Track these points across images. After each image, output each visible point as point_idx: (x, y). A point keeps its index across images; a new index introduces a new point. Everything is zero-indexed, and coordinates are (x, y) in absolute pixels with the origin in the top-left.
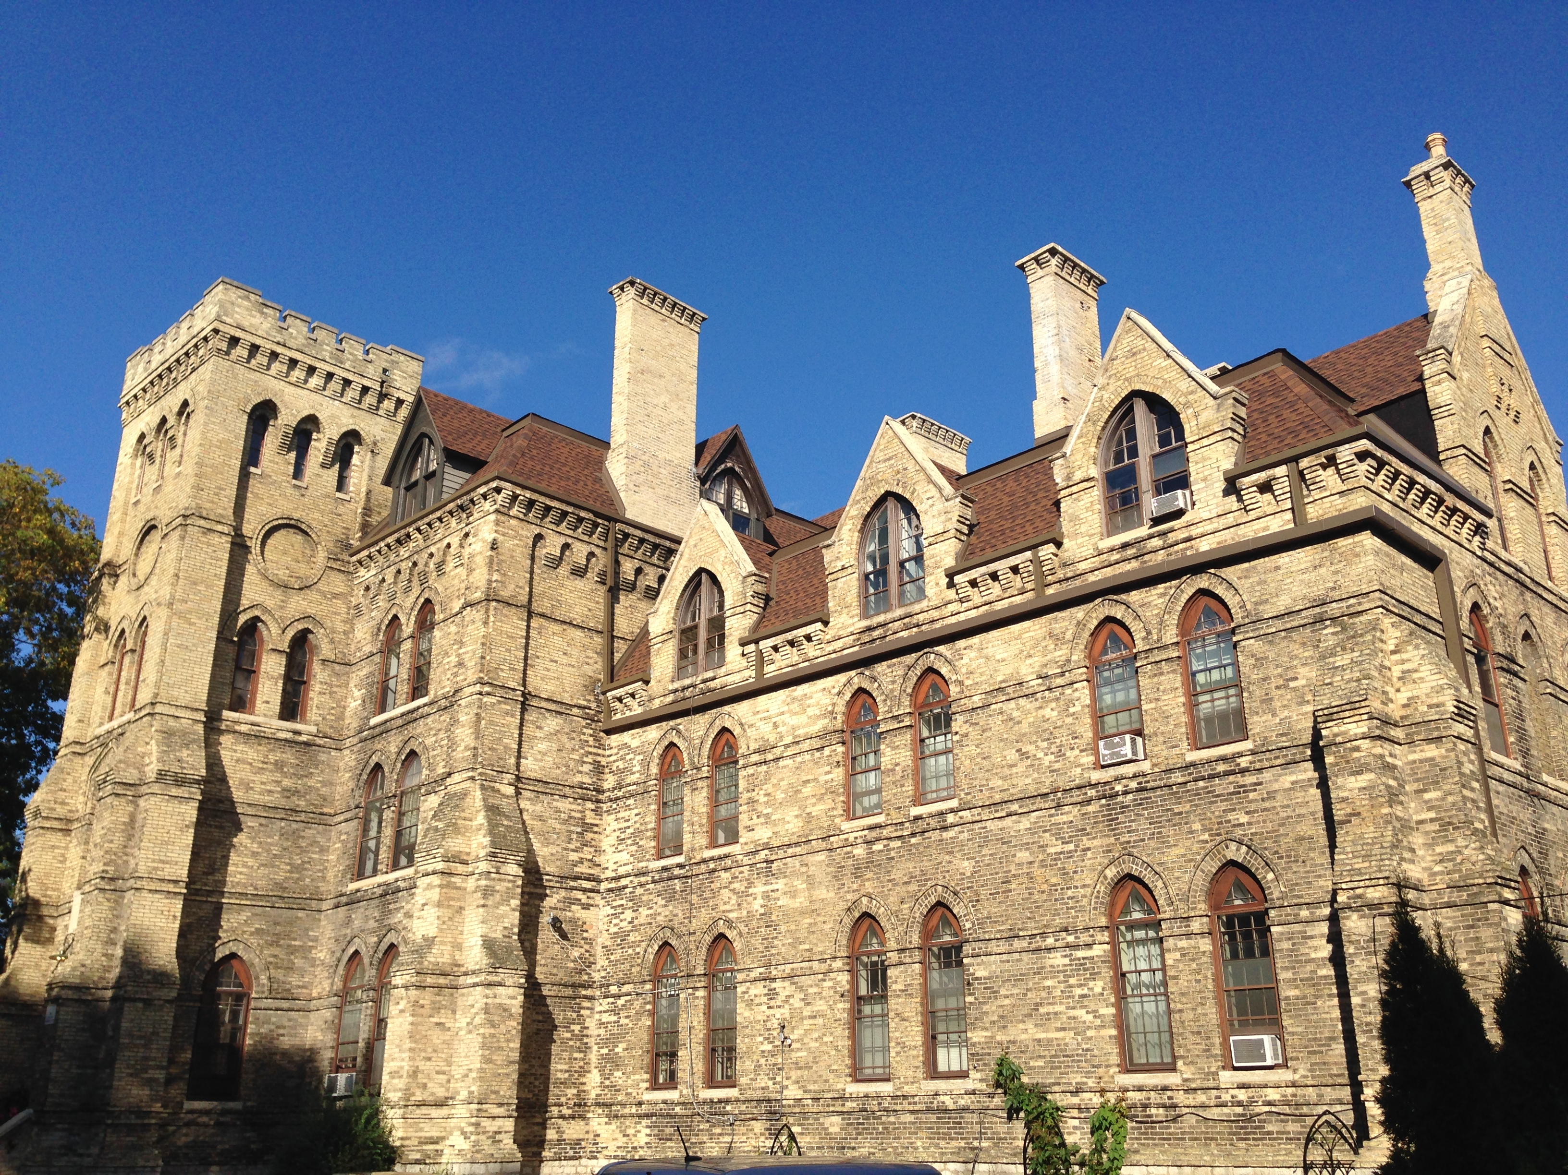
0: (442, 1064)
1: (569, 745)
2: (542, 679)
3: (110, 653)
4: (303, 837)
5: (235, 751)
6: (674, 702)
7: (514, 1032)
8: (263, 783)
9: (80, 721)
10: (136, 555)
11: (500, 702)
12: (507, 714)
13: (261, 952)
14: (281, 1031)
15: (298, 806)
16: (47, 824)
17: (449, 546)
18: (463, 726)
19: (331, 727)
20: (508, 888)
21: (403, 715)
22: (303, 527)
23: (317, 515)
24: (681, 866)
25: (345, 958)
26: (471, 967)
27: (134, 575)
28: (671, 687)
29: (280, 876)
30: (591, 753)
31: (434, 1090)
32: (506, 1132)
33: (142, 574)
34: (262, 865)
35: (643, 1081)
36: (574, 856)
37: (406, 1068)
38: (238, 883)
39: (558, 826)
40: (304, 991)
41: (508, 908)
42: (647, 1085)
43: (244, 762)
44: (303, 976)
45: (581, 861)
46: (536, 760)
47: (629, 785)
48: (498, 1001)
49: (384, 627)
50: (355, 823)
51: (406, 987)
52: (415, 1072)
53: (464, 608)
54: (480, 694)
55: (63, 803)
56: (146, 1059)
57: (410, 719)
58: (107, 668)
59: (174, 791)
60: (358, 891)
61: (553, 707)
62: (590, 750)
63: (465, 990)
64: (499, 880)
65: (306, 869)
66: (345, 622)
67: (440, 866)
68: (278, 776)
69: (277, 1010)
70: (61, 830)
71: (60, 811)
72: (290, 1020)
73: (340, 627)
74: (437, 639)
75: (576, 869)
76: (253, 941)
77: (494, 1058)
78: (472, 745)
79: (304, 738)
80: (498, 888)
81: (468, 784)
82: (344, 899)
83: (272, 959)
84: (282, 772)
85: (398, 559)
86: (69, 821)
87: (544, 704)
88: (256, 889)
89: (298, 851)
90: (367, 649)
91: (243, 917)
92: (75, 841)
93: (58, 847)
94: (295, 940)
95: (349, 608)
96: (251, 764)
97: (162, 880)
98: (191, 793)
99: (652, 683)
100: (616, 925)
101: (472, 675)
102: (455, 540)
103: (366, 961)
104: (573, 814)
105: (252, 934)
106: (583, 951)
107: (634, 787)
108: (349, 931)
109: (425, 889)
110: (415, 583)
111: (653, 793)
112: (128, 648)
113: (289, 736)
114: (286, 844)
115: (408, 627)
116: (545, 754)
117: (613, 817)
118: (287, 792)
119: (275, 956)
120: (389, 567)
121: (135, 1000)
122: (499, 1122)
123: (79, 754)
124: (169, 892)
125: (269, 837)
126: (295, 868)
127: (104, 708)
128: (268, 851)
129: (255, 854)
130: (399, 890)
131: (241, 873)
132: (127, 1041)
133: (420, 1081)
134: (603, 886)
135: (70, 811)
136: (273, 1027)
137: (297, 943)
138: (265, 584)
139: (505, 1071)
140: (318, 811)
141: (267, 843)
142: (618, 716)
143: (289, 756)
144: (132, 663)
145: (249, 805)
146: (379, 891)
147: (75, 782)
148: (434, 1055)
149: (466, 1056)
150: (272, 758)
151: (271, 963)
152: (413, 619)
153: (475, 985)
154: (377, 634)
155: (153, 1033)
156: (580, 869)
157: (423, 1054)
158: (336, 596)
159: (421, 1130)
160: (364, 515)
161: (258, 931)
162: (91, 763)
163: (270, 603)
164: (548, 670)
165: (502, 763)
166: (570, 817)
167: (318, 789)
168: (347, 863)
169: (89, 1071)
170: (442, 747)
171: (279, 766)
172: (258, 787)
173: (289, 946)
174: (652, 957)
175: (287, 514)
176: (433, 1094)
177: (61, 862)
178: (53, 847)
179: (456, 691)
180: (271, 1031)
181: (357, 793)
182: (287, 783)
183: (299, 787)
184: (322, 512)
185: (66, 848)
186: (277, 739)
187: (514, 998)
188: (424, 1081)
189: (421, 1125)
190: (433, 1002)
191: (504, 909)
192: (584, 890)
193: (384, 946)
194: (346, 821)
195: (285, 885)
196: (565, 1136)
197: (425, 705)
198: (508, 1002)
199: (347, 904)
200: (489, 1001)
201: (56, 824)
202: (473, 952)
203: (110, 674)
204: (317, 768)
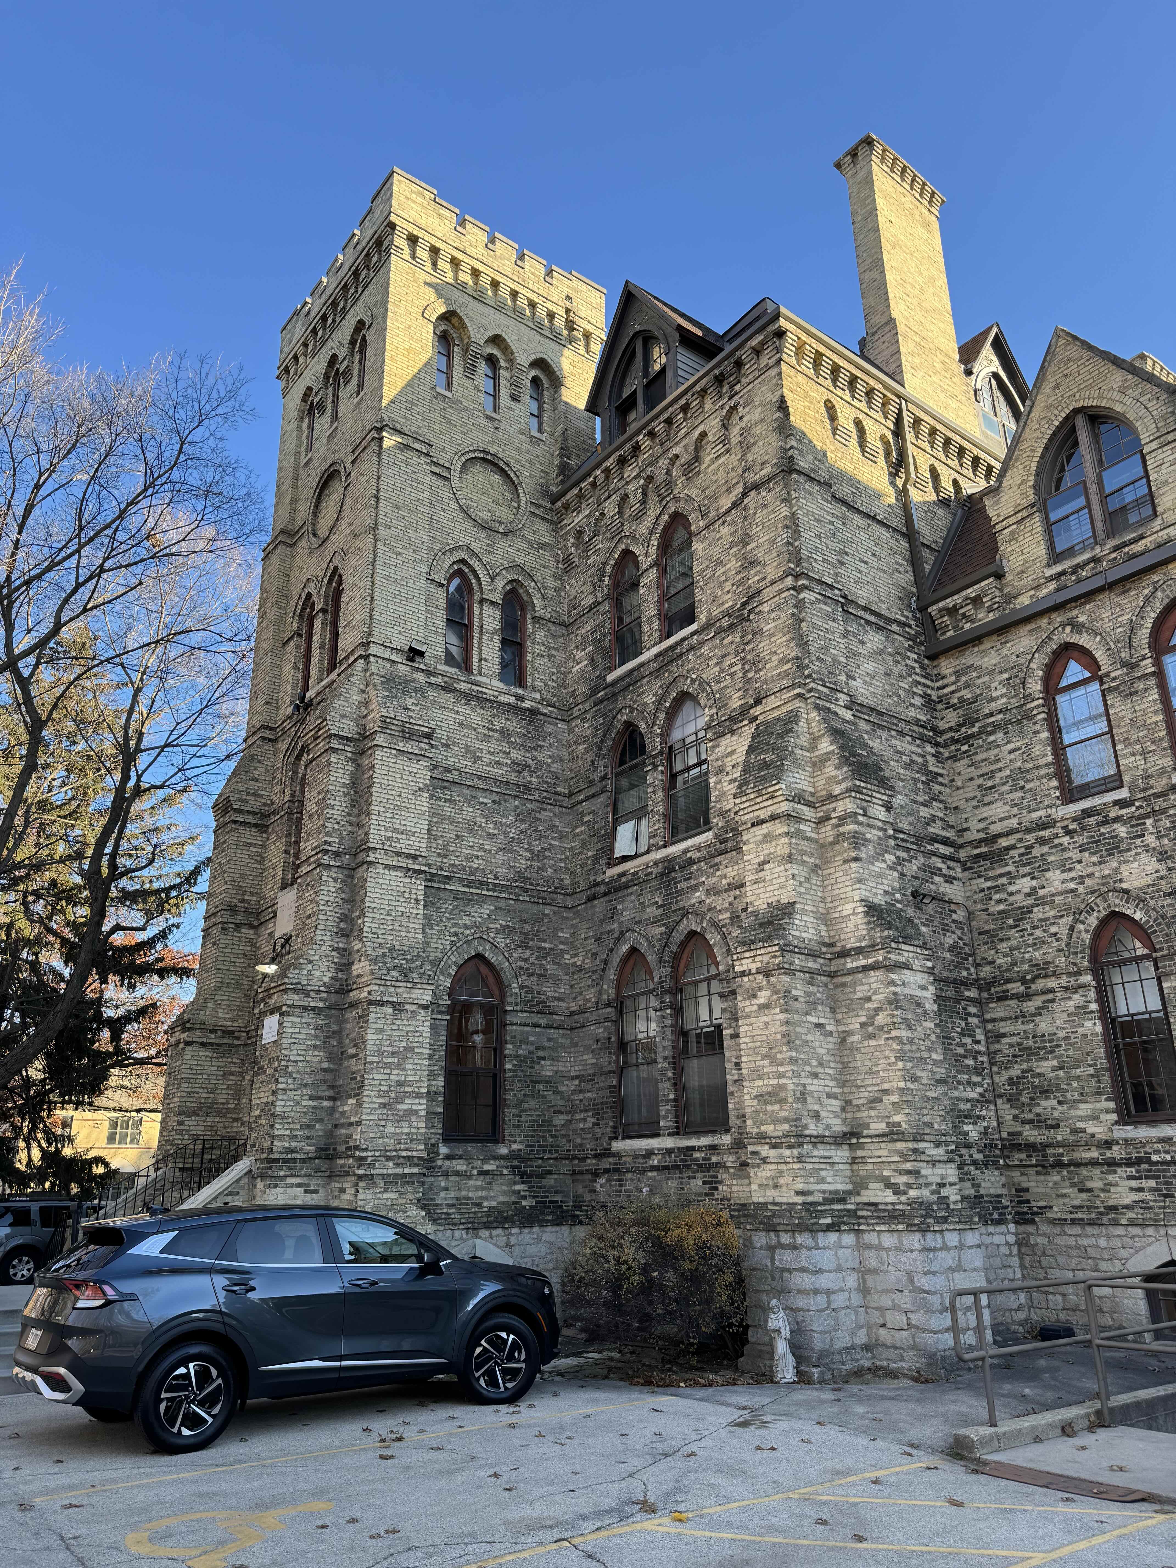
0: (831, 1084)
1: (895, 670)
2: (856, 582)
3: (295, 625)
4: (540, 820)
5: (458, 713)
6: (1058, 590)
7: (933, 1037)
8: (491, 753)
9: (267, 703)
10: (315, 514)
11: (819, 601)
12: (829, 617)
13: (510, 954)
14: (542, 1054)
15: (530, 782)
16: (240, 818)
17: (703, 435)
18: (771, 636)
19: (554, 695)
20: (879, 838)
21: (657, 656)
22: (501, 464)
23: (513, 453)
24: (1121, 804)
25: (616, 960)
26: (852, 943)
27: (315, 535)
28: (1049, 572)
29: (521, 864)
30: (919, 683)
31: (830, 1122)
32: (951, 1184)
33: (322, 532)
34: (501, 849)
35: (1107, 1111)
36: (924, 812)
37: (791, 1087)
38: (476, 869)
39: (902, 771)
40: (561, 1004)
41: (883, 865)
42: (1114, 1117)
43: (468, 726)
44: (557, 986)
45: (933, 819)
46: (865, 682)
47: (991, 715)
48: (907, 991)
49: (609, 570)
50: (602, 799)
51: (766, 972)
52: (803, 1094)
53: (744, 495)
54: (794, 588)
55: (255, 795)
56: (401, 1083)
57: (668, 658)
58: (293, 643)
59: (401, 746)
60: (623, 874)
61: (871, 618)
62: (919, 679)
63: (848, 979)
64: (869, 825)
65: (547, 857)
66: (556, 577)
67: (784, 807)
68: (505, 747)
69: (535, 1025)
70: (255, 825)
71: (253, 803)
72: (550, 1040)
73: (552, 583)
74: (700, 552)
75: (931, 829)
76: (500, 940)
77: (919, 1074)
78: (793, 654)
79: (527, 704)
80: (868, 836)
81: (798, 703)
82: (602, 889)
83: (522, 964)
84: (509, 742)
85: (620, 485)
86: (265, 816)
87: (861, 613)
88: (496, 878)
89: (536, 835)
90: (588, 601)
91: (487, 909)
92: (273, 837)
93: (254, 845)
94: (545, 941)
95: (557, 562)
96: (475, 729)
97: (399, 854)
98: (421, 749)
99: (1009, 577)
100: (999, 902)
101: (772, 571)
102: (713, 426)
103: (651, 958)
104: (915, 758)
105: (497, 931)
106: (955, 937)
107: (1000, 716)
108: (616, 926)
109: (759, 844)
110: (653, 498)
111: (1040, 717)
112: (318, 608)
113: (512, 700)
114: (523, 826)
115: (647, 555)
116: (873, 677)
117: (966, 761)
118: (518, 766)
119: (525, 960)
120: (609, 497)
121: (382, 1004)
122: (940, 1170)
123: (270, 740)
124: (409, 869)
125: (504, 817)
126: (536, 856)
127: (295, 685)
128: (505, 833)
129: (491, 836)
130: (691, 862)
131: (478, 857)
132: (375, 1059)
133: (810, 1107)
134: (963, 854)
135: (265, 804)
136: (532, 1048)
137: (547, 945)
138: (469, 524)
139: (934, 1094)
140: (552, 790)
141: (503, 824)
142: (951, 633)
143: (514, 724)
144: (324, 624)
145: (479, 777)
146: (655, 871)
147: (267, 771)
148: (820, 1070)
149: (871, 1072)
150: (497, 724)
151: (521, 968)
152: (654, 544)
153: (866, 969)
154: (601, 580)
155: (406, 1049)
156: (935, 829)
157: (808, 1068)
158: (542, 546)
159: (823, 1180)
160: (561, 456)
161: (504, 929)
162: (285, 747)
163: (476, 547)
164: (860, 572)
165: (833, 679)
166: (912, 761)
167: (548, 765)
168: (599, 846)
169: (326, 1104)
170: (732, 675)
171: (505, 734)
172: (487, 757)
173: (539, 948)
174: (1087, 937)
175: (482, 446)
176: (828, 1127)
177: (259, 862)
178: (249, 844)
179: (750, 598)
180: (530, 1053)
181: (600, 764)
182: (515, 754)
183: (530, 761)
184: (518, 450)
185: (263, 846)
186: (500, 704)
187: (924, 988)
188: (816, 1107)
189: (823, 1173)
190: (807, 994)
191: (879, 866)
192: (944, 858)
193: (678, 937)
194: (589, 798)
195: (527, 875)
196: (982, 1192)
197: (693, 634)
198: (919, 993)
199: (607, 894)
200: (898, 990)
201: (250, 819)
202: (851, 925)
203: (298, 647)
204: (544, 740)
